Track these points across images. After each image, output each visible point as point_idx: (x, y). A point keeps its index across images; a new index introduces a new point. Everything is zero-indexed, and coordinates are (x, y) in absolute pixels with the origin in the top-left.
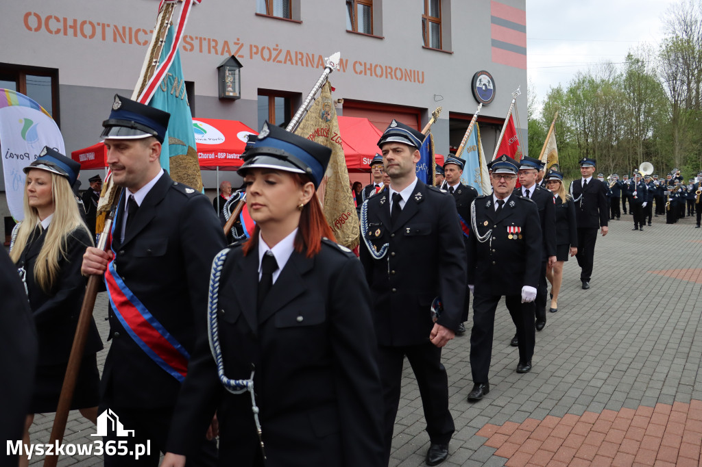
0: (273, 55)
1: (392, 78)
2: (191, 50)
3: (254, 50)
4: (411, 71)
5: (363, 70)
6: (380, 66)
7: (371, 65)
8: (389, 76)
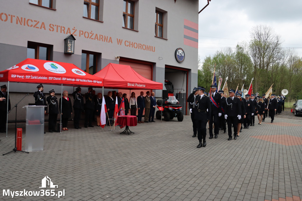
0: (89, 35)
1: (141, 49)
2: (53, 31)
3: (81, 33)
4: (149, 46)
5: (129, 45)
6: (136, 43)
7: (132, 43)
8: (140, 48)
